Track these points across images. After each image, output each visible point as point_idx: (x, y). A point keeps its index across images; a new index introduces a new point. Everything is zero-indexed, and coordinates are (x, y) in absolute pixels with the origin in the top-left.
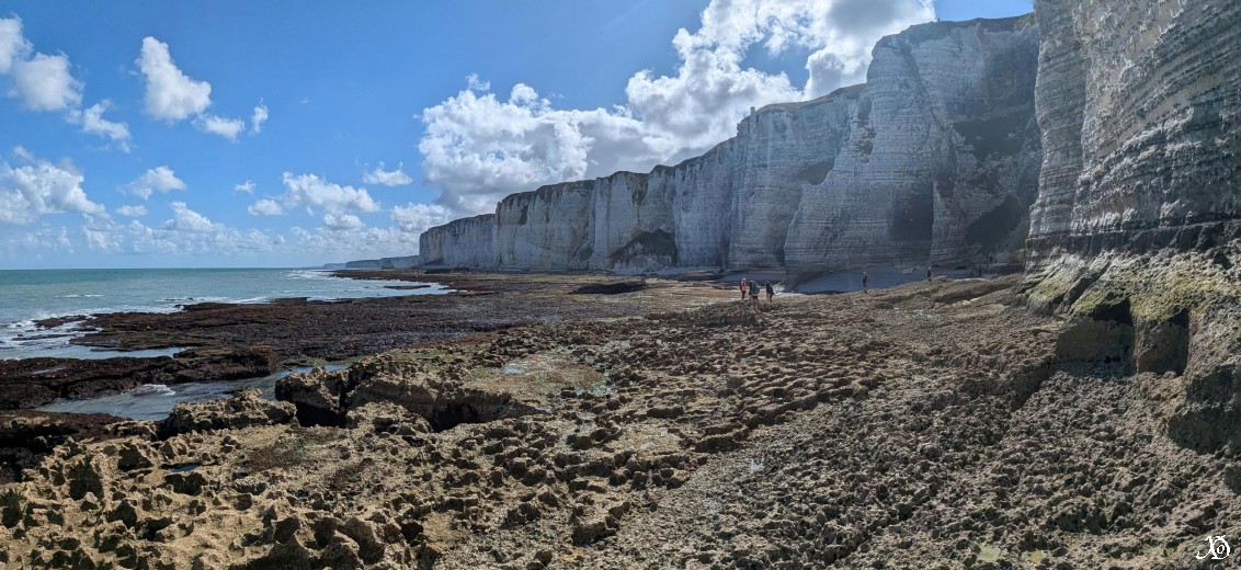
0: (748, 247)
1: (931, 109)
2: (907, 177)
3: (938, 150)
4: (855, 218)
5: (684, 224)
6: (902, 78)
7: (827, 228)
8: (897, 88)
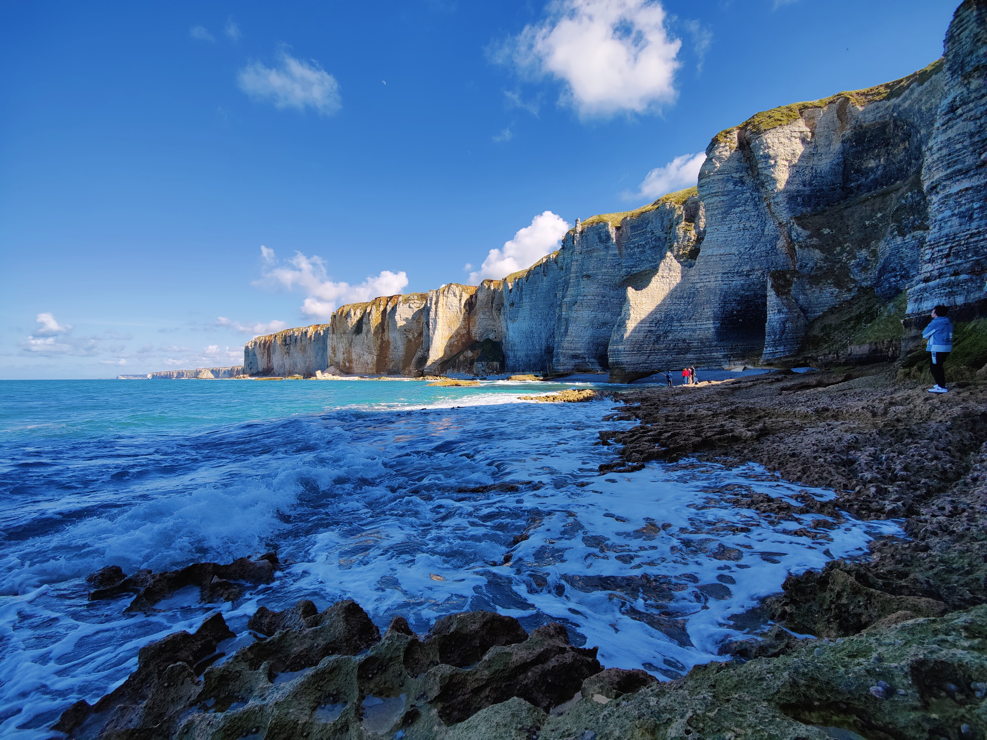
0: (571, 352)
1: (769, 205)
2: (736, 278)
3: (774, 248)
4: (679, 320)
5: (511, 333)
6: (737, 175)
7: (650, 331)
8: (730, 186)
